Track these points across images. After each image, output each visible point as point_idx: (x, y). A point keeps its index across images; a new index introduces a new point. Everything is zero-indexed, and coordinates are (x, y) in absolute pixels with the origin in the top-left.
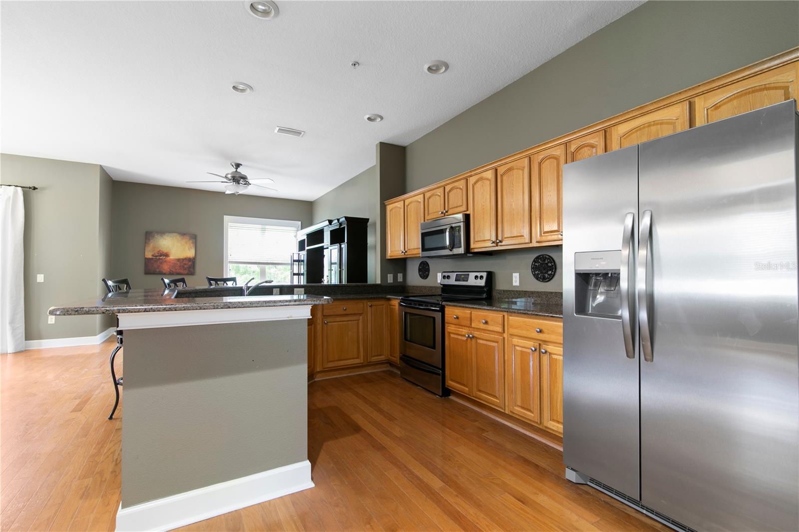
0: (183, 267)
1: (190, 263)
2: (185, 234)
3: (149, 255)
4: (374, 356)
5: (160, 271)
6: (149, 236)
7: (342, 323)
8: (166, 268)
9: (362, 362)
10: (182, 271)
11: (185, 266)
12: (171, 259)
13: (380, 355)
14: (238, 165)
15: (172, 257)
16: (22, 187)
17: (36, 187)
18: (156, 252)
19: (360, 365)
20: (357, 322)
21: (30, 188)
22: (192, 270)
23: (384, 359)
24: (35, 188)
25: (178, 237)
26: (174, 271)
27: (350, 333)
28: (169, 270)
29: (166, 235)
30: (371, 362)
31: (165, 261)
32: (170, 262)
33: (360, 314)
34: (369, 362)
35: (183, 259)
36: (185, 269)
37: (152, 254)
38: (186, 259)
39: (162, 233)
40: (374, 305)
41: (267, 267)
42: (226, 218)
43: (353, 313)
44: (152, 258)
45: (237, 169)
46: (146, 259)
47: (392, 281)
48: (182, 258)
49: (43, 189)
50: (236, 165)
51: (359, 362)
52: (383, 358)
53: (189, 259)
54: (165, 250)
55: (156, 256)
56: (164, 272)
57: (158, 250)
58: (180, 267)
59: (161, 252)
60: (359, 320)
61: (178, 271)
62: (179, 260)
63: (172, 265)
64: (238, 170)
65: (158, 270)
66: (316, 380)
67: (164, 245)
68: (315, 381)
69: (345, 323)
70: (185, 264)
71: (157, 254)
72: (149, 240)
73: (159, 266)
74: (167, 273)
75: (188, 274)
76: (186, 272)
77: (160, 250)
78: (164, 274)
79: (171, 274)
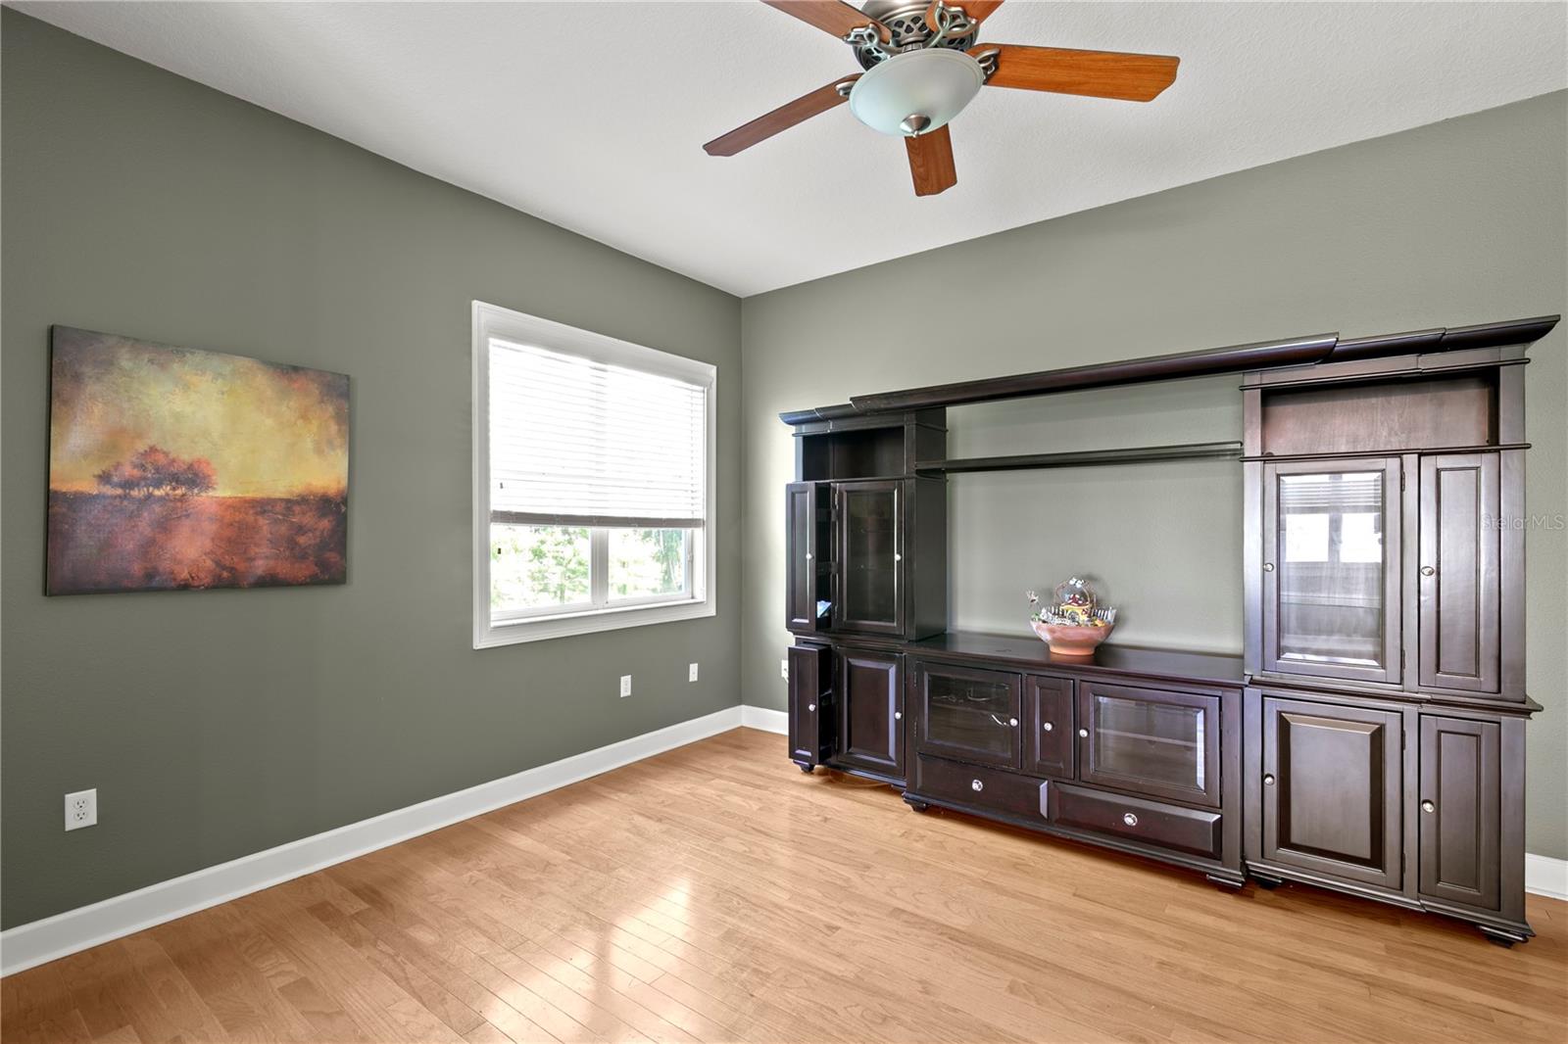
0: (291, 542)
1: (325, 523)
5: (150, 575)
8: (187, 553)
10: (284, 569)
11: (302, 540)
12: (216, 501)
22: (332, 557)
26: (240, 567)
28: (209, 563)
31: (183, 515)
32: (210, 518)
35: (288, 501)
36: (304, 557)
38: (303, 500)
41: (615, 534)
42: (482, 312)
44: (100, 497)
46: (55, 499)
48: (278, 495)
53: (319, 504)
55: (129, 485)
56: (181, 577)
58: (273, 542)
59: (162, 460)
61: (261, 568)
62: (262, 507)
63: (225, 531)
65: (132, 572)
70: (301, 530)
71: (132, 473)
73: (150, 542)
74: (207, 580)
75: (314, 582)
76: (303, 570)
77: (153, 450)
78: (185, 587)
79: (227, 582)
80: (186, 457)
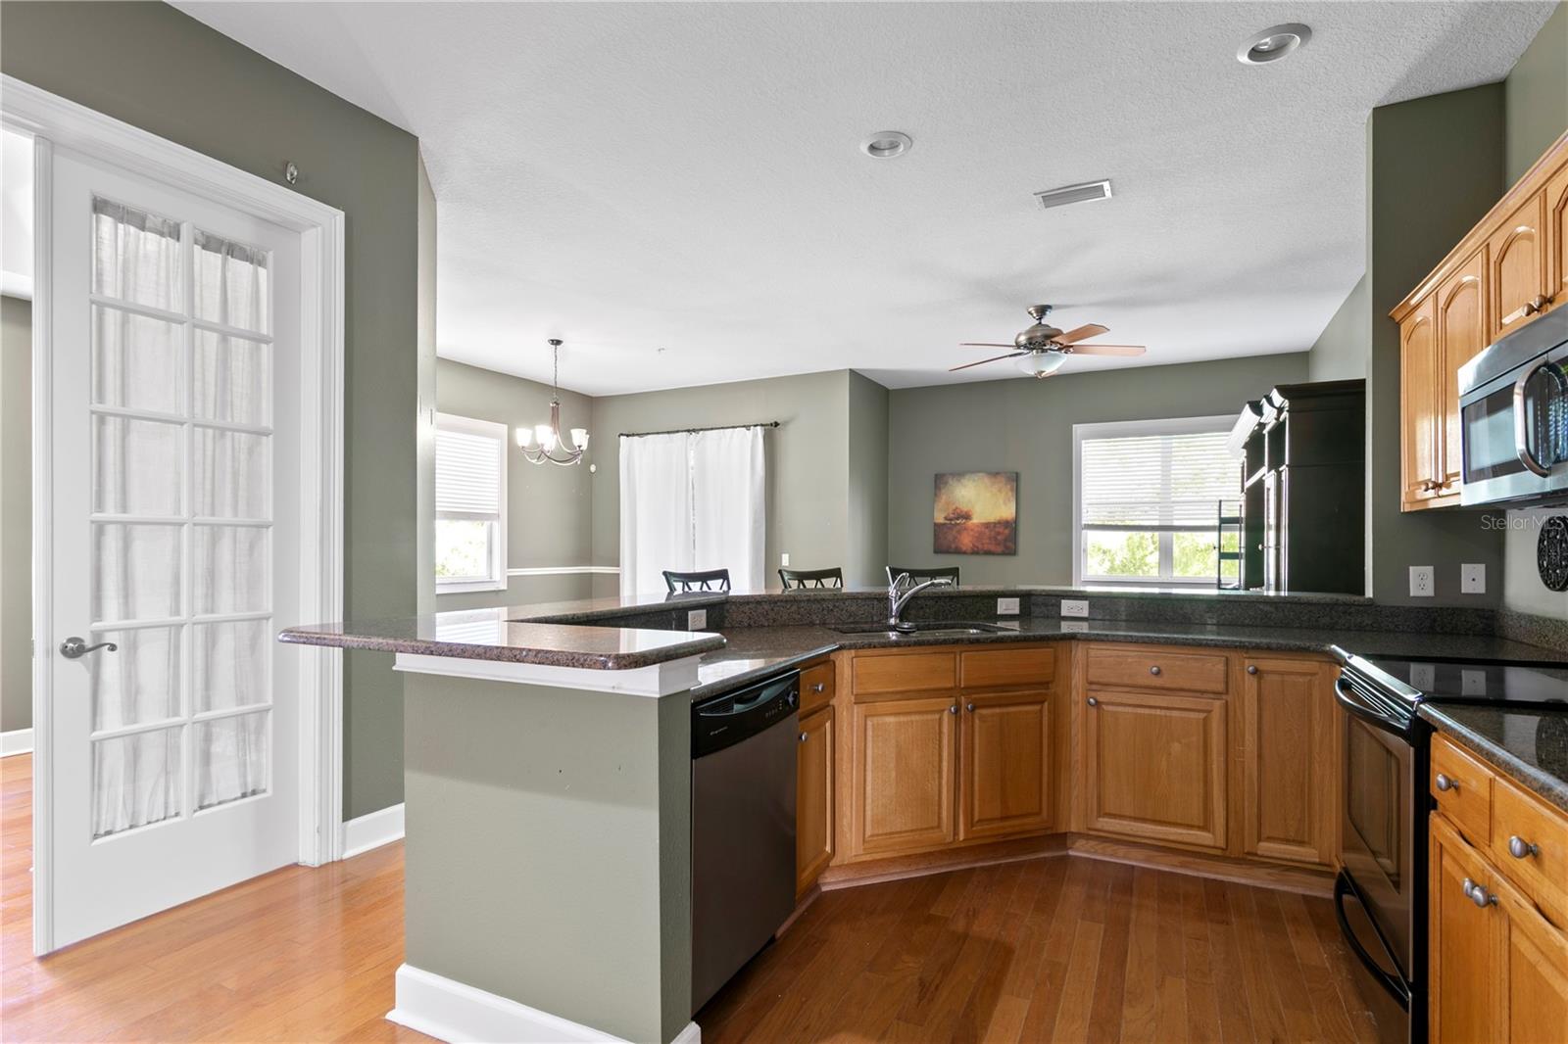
0: (996, 539)
1: (1007, 531)
2: (997, 473)
3: (940, 518)
4: (1270, 839)
5: (956, 548)
6: (939, 481)
7: (1147, 711)
8: (966, 541)
9: (1221, 843)
10: (992, 548)
11: (999, 537)
12: (973, 524)
13: (1301, 843)
14: (1042, 310)
15: (976, 520)
16: (762, 425)
17: (779, 422)
18: (951, 511)
19: (1219, 852)
20: (1202, 716)
21: (772, 425)
22: (1009, 544)
23: (1317, 860)
24: (777, 424)
25: (987, 480)
26: (980, 546)
27: (1176, 747)
28: (972, 544)
29: (967, 477)
30: (1256, 855)
31: (965, 529)
32: (972, 530)
33: (1217, 694)
34: (1248, 853)
35: (995, 524)
36: (999, 544)
37: (943, 516)
38: (999, 523)
39: (959, 475)
40: (1269, 672)
41: (1174, 535)
42: (1078, 429)
43: (1187, 686)
44: (945, 524)
45: (1040, 319)
46: (936, 524)
47: (1429, 591)
48: (992, 520)
49: (786, 423)
50: (1037, 311)
51: (1212, 844)
52: (1308, 854)
53: (1006, 524)
54: (964, 508)
55: (951, 520)
56: (964, 549)
57: (954, 507)
58: (990, 538)
59: (958, 511)
60: (1210, 712)
61: (986, 547)
62: (987, 525)
63: (977, 535)
64: (1043, 322)
65: (953, 546)
66: (1071, 853)
67: (963, 496)
68: (1068, 856)
69: (1158, 712)
70: (999, 533)
71: (952, 516)
72: (940, 489)
73: (956, 538)
74: (969, 550)
75: (1004, 554)
76: (1000, 549)
77: (957, 508)
78: (965, 553)
79: (975, 552)
80: (965, 510)
